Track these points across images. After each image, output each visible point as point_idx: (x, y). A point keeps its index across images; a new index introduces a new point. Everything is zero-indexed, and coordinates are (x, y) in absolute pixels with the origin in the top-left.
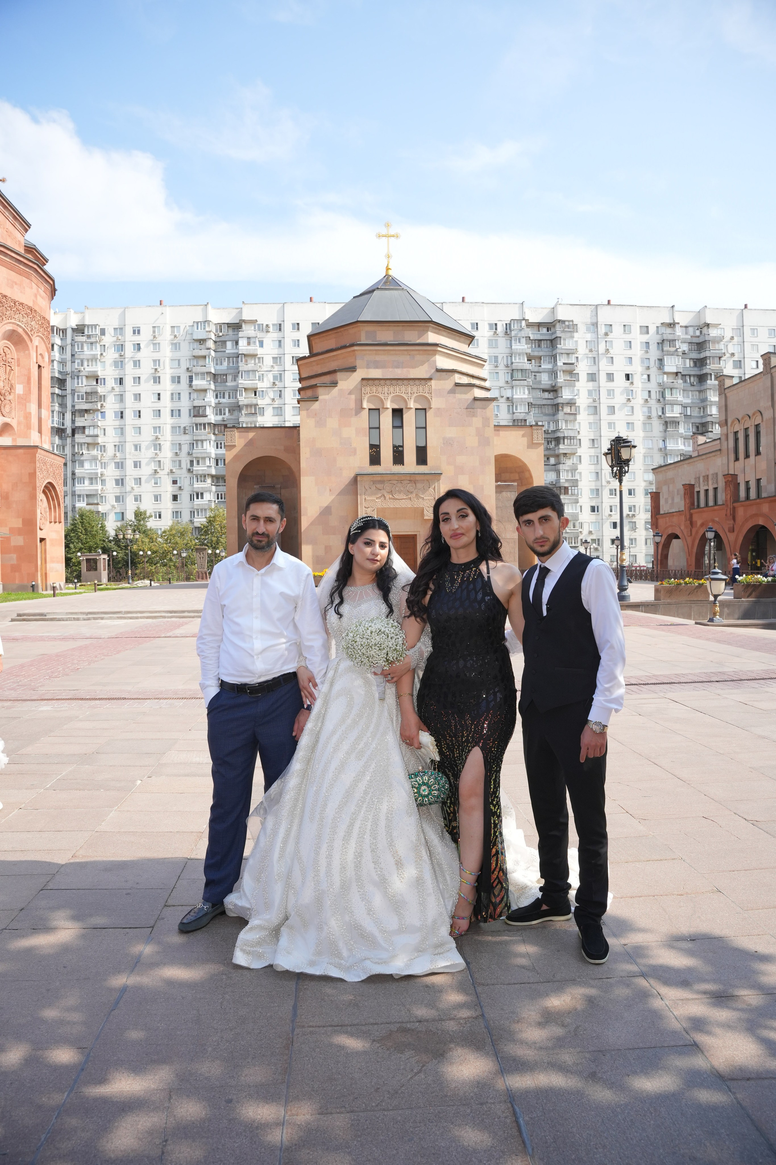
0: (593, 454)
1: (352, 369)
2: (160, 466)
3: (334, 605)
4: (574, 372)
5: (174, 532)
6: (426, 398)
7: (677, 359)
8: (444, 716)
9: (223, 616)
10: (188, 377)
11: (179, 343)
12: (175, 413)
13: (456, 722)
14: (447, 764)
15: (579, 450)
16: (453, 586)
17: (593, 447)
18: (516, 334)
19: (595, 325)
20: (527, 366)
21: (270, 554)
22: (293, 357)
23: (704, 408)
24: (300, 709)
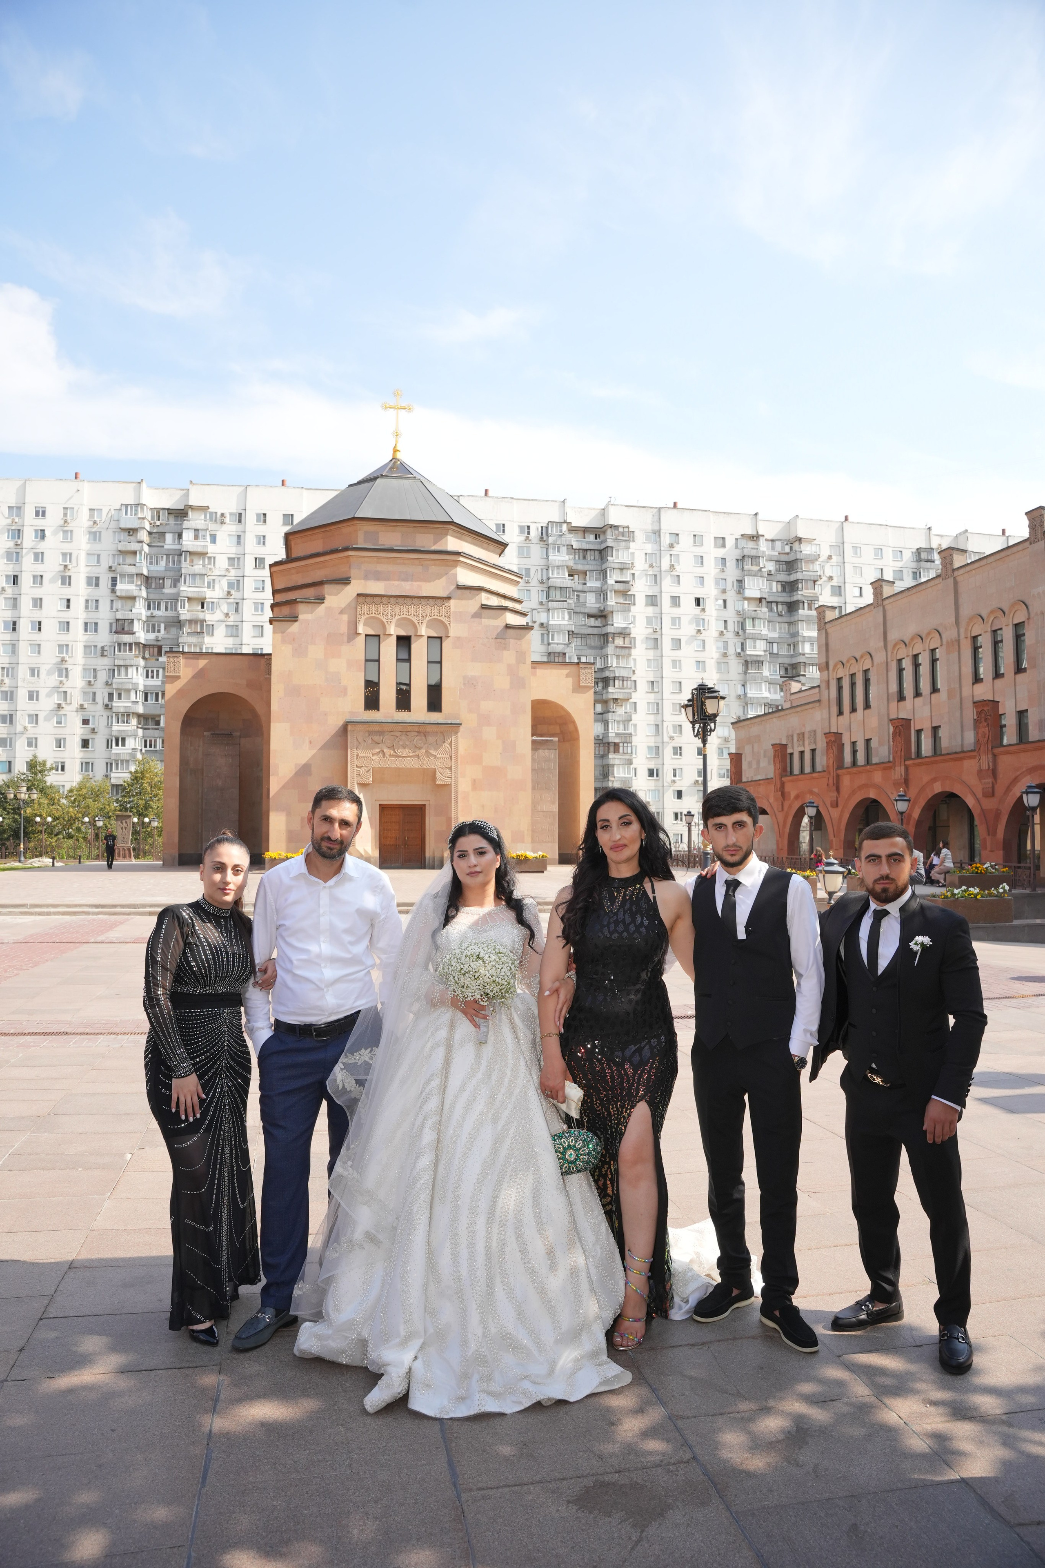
0: (653, 701)
1: (345, 581)
2: (65, 699)
4: (629, 593)
5: (84, 791)
6: (442, 622)
7: (760, 581)
10: (110, 580)
11: (100, 533)
12: (90, 627)
15: (633, 695)
16: (615, 905)
17: (652, 691)
18: (554, 541)
19: (658, 533)
20: (568, 582)
22: (256, 559)
23: (795, 645)
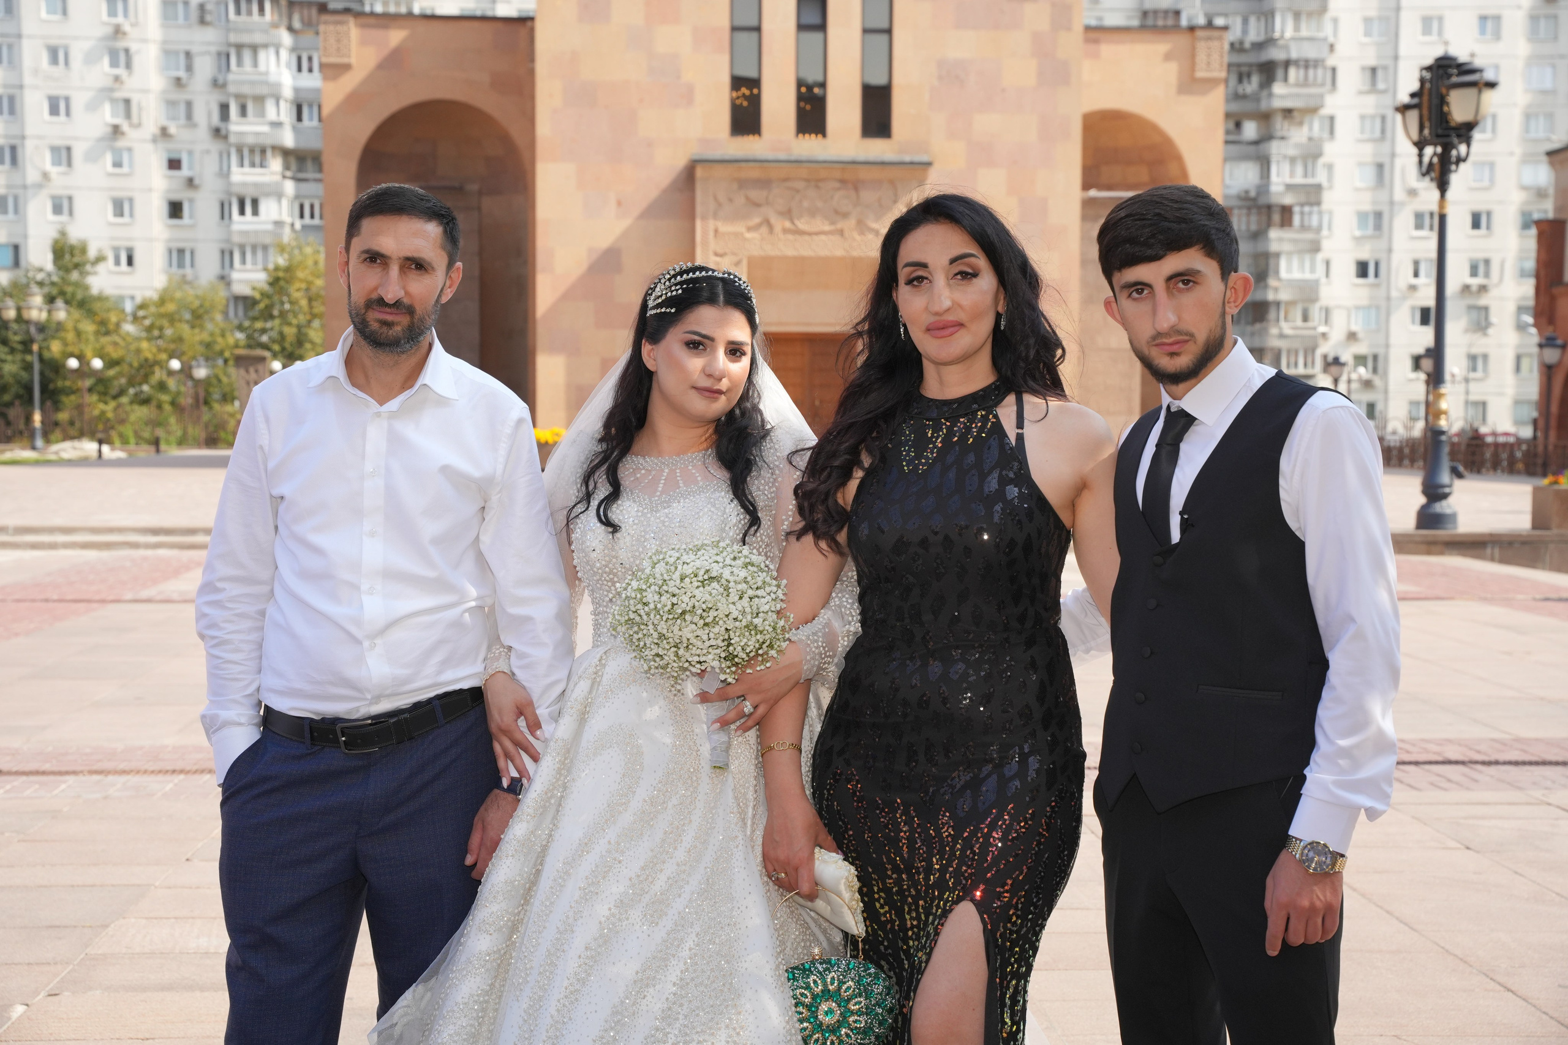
2: (128, 115)
3: (594, 503)
5: (170, 307)
8: (882, 810)
9: (276, 528)
13: (912, 831)
14: (886, 948)
15: (1328, 101)
16: (922, 457)
21: (414, 360)
24: (491, 790)
